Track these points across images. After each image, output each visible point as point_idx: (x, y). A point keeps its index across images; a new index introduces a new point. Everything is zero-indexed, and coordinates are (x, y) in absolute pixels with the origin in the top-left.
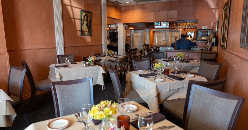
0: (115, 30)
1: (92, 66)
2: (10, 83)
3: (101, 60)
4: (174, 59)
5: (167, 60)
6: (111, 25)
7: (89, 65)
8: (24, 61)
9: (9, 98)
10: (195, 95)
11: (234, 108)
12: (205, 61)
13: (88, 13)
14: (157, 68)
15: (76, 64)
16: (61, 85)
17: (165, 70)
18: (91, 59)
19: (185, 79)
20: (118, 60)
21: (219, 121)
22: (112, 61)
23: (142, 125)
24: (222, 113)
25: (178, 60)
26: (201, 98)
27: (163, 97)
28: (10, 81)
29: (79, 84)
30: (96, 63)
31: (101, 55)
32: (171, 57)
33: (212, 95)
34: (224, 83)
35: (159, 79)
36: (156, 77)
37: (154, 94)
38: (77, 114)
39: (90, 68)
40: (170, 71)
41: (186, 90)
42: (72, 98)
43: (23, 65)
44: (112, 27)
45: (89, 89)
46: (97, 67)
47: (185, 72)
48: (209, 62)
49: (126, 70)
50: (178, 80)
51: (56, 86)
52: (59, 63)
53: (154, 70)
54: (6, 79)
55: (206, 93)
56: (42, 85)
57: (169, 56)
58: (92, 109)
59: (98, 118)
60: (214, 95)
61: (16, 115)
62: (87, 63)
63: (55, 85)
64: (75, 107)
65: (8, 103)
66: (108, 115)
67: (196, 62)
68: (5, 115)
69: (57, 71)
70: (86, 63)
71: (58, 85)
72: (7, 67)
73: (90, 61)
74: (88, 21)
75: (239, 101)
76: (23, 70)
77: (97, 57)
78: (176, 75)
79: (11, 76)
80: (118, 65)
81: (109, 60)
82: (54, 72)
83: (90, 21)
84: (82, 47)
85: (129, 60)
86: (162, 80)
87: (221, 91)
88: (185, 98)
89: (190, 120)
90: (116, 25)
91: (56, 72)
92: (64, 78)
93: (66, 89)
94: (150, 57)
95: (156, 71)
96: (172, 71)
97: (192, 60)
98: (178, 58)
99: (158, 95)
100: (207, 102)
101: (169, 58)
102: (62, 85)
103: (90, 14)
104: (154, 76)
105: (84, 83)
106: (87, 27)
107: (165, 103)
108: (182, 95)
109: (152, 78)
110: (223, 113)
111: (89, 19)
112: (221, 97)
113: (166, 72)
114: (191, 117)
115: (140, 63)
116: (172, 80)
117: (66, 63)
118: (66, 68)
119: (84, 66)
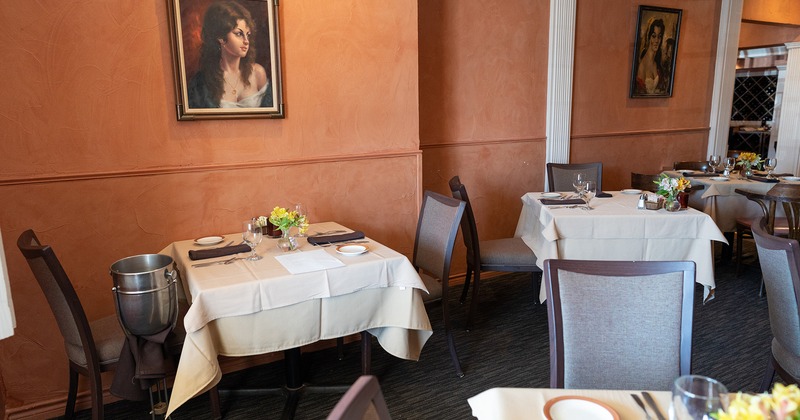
0: (766, 69)
1: (674, 209)
3: (702, 187)
6: (749, 51)
7: (660, 206)
8: (457, 179)
9: (420, 285)
13: (667, 15)
15: (611, 196)
16: (575, 274)
18: (671, 183)
20: (784, 195)
22: (754, 196)
28: (422, 232)
29: (638, 278)
30: (686, 200)
31: (700, 170)
39: (663, 215)
42: (610, 322)
43: (453, 190)
44: (752, 59)
45: (678, 303)
46: (692, 213)
51: (561, 274)
52: (552, 189)
54: (411, 227)
61: (431, 333)
62: (653, 198)
63: (559, 271)
64: (619, 356)
65: (416, 295)
68: (408, 328)
69: (548, 217)
70: (649, 199)
71: (566, 272)
72: (415, 192)
73: (665, 191)
74: (664, 44)
76: (457, 205)
77: (685, 174)
79: (424, 220)
80: (779, 213)
81: (737, 191)
82: (537, 218)
83: (672, 43)
84: (632, 139)
90: (772, 51)
91: (542, 219)
92: (567, 240)
93: (591, 289)
102: (580, 275)
103: (674, 16)
105: (658, 276)
106: (655, 67)
111: (666, 37)
117: (577, 192)
118: (578, 209)
119: (640, 208)
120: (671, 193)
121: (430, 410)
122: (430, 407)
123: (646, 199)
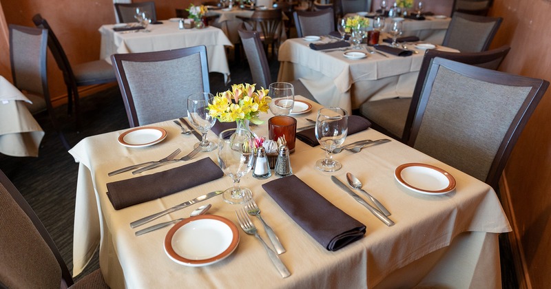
1: (201, 28)
2: (17, 66)
3: (218, 16)
4: (391, 13)
5: (372, 14)
7: (192, 26)
8: (39, 16)
9: (21, 97)
10: (436, 81)
11: (521, 105)
12: (464, 15)
14: (352, 31)
15: (161, 23)
16: (134, 63)
17: (369, 33)
18: (196, 10)
19: (415, 53)
20: (259, 17)
21: (482, 134)
22: (245, 19)
23: (323, 134)
24: (492, 116)
25: (399, 14)
26: (450, 86)
27: (361, 95)
29: (175, 61)
30: (208, 21)
31: (217, 5)
32: (382, 7)
33: (474, 80)
34: (503, 59)
35: (355, 55)
36: (348, 49)
37: (345, 87)
38: (178, 120)
39: (195, 32)
40: (381, 38)
41: (415, 78)
43: (37, 23)
45: (199, 72)
46: (211, 29)
47: (414, 39)
48: (471, 16)
49: (276, 40)
50: (400, 55)
51: (124, 64)
52: (121, 21)
53: (343, 35)
55: (461, 75)
56: (90, 73)
57: (377, 7)
58: (214, 102)
59: (228, 118)
60: (481, 80)
61: (43, 133)
62: (188, 21)
63: (123, 62)
65: (21, 107)
66: (250, 111)
67: (441, 19)
68: (19, 131)
69: (120, 40)
70: (186, 22)
71: (128, 62)
73: (194, 16)
75: (534, 88)
76: (41, 33)
78: (393, 45)
81: (238, 17)
82: (113, 42)
85: (285, 17)
86: (363, 55)
87: (496, 70)
88: (411, 96)
89: (419, 134)
91: (117, 42)
93: (147, 71)
94: (334, 7)
95: (347, 37)
96: (385, 38)
97: (431, 14)
98: (399, 11)
99: (352, 90)
100: (461, 96)
101: (379, 11)
102: (138, 63)
104: (344, 48)
105: (186, 57)
107: (365, 106)
108: (405, 89)
109: (339, 51)
110: (494, 116)
112: (494, 83)
113: (372, 39)
114: (422, 128)
115: (312, 19)
116: (385, 56)
117: (139, 22)
118: (141, 32)
119: (181, 29)
120: (197, 17)
121: (58, 189)
122: (57, 186)
123: (183, 22)
